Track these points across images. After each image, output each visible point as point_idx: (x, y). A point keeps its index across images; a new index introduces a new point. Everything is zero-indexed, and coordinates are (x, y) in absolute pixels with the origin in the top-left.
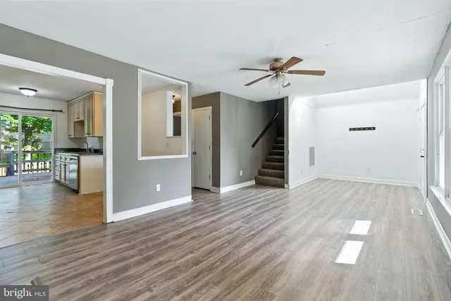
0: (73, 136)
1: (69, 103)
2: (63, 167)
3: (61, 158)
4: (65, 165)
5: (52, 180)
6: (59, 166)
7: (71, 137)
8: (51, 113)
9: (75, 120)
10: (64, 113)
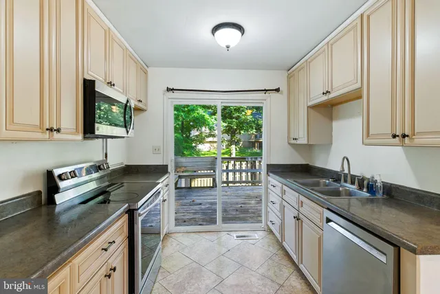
0: (304, 142)
1: (292, 70)
3: (284, 193)
4: (298, 219)
5: (263, 225)
6: (277, 206)
7: (298, 142)
8: (261, 95)
9: (310, 104)
10: (282, 94)
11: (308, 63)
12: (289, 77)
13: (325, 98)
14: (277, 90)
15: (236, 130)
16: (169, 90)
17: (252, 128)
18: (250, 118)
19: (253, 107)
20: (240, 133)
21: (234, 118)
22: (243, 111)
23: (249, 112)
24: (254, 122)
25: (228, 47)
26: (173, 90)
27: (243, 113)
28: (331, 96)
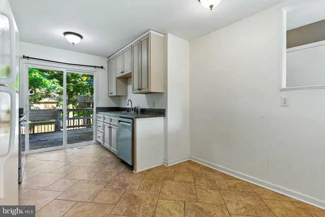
0: (115, 94)
1: (110, 58)
2: (107, 130)
3: (104, 118)
4: (110, 127)
5: (94, 141)
6: (101, 127)
7: (113, 95)
8: (93, 69)
9: (117, 76)
10: (105, 70)
11: (116, 57)
12: (108, 62)
13: (122, 74)
14: (102, 67)
15: (73, 92)
16: (24, 57)
17: (88, 91)
18: (85, 83)
19: (88, 75)
20: (77, 95)
21: (71, 82)
22: (79, 77)
23: (85, 78)
24: (89, 87)
25: (73, 43)
26: (28, 57)
27: (80, 79)
28: (124, 74)
